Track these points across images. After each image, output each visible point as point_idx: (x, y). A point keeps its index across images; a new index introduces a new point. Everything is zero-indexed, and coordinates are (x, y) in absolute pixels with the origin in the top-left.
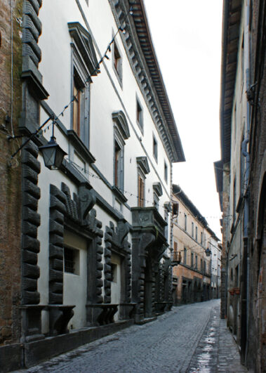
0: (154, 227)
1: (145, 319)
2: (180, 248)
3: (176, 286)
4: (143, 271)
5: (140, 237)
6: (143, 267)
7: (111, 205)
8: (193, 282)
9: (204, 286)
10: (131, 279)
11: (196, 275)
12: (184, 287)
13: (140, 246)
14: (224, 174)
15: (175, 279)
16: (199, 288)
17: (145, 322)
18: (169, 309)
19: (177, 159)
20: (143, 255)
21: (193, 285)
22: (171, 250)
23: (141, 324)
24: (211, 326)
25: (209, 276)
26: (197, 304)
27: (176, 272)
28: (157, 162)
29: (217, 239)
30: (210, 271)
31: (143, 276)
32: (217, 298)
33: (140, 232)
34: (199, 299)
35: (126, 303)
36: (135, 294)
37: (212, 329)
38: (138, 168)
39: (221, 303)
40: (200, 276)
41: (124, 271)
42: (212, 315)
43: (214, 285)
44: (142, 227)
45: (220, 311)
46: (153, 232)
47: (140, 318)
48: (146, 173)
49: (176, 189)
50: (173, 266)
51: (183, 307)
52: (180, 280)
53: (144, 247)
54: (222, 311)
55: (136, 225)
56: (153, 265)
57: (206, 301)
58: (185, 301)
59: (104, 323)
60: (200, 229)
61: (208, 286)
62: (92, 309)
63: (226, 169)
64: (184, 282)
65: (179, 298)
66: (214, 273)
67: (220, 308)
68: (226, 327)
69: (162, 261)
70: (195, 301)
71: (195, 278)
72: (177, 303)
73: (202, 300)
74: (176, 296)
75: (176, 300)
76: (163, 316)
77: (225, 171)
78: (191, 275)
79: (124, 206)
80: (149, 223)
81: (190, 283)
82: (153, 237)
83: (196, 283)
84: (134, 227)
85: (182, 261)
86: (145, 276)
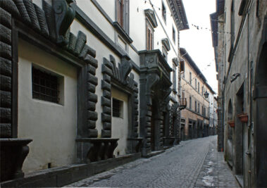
0: (158, 68)
1: (153, 152)
2: (186, 96)
3: (184, 125)
4: (150, 108)
5: (147, 77)
6: (149, 105)
7: (113, 40)
8: (197, 123)
9: (205, 126)
10: (139, 116)
11: (199, 117)
12: (190, 126)
13: (146, 86)
14: (219, 25)
15: (183, 120)
16: (201, 127)
17: (152, 155)
18: (178, 143)
19: (183, 27)
20: (149, 94)
21: (196, 125)
22: (179, 96)
23: (147, 157)
24: (209, 160)
25: (208, 119)
26: (199, 139)
27: (184, 114)
28: (166, 23)
29: (213, 93)
30: (209, 115)
31: (150, 113)
32: (214, 134)
33: (146, 73)
34: (201, 135)
35: (133, 138)
36: (142, 130)
37: (210, 163)
38: (146, 19)
39: (218, 138)
40: (202, 119)
41: (131, 108)
42: (210, 148)
43: (211, 126)
44: (147, 68)
45: (217, 145)
46: (158, 72)
47: (147, 152)
48: (155, 27)
49: (182, 52)
50: (181, 109)
51: (189, 141)
52: (187, 121)
53: (150, 86)
54: (219, 144)
55: (143, 66)
56: (161, 105)
57: (206, 136)
58: (191, 137)
59: (99, 158)
60: (201, 84)
61: (207, 126)
62: (82, 144)
63: (221, 20)
64: (190, 122)
65: (186, 134)
66: (211, 117)
67: (217, 142)
68: (224, 161)
69: (171, 103)
70: (199, 137)
71: (198, 120)
72: (184, 138)
73: (203, 136)
74: (184, 133)
75: (184, 136)
76: (172, 149)
77: (220, 22)
78: (195, 118)
79: (130, 47)
80: (154, 65)
81: (194, 123)
82: (158, 77)
83: (198, 123)
84: (141, 68)
85: (188, 106)
86: (153, 114)
